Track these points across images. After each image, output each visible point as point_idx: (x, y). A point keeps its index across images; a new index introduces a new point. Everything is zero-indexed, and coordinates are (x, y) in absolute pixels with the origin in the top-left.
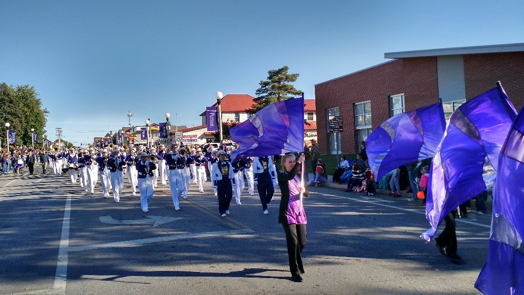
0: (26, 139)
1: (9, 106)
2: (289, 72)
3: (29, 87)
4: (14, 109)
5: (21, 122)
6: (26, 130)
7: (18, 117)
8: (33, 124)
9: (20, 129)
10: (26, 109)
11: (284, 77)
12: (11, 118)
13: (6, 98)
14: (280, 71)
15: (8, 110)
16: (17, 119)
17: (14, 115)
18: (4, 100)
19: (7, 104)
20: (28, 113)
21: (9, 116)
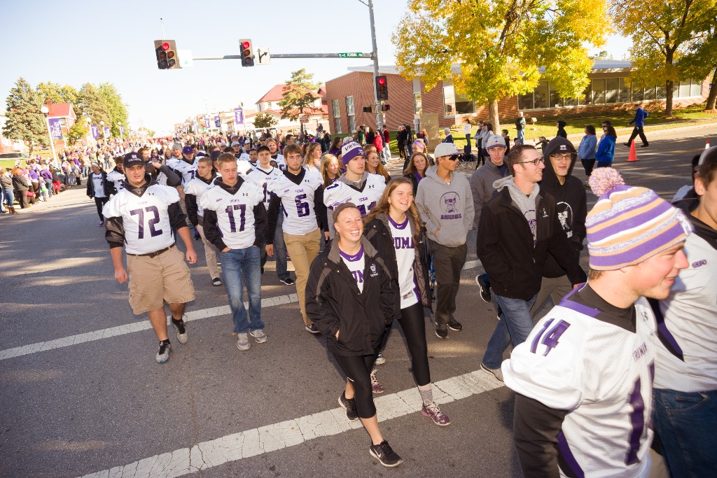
0: (114, 131)
1: (96, 104)
2: (307, 73)
3: (109, 84)
4: (101, 106)
7: (105, 112)
10: (110, 105)
11: (303, 76)
12: (100, 114)
13: (92, 96)
14: (300, 72)
15: (96, 107)
16: (105, 115)
17: (101, 111)
18: (91, 98)
19: (94, 101)
20: (112, 108)
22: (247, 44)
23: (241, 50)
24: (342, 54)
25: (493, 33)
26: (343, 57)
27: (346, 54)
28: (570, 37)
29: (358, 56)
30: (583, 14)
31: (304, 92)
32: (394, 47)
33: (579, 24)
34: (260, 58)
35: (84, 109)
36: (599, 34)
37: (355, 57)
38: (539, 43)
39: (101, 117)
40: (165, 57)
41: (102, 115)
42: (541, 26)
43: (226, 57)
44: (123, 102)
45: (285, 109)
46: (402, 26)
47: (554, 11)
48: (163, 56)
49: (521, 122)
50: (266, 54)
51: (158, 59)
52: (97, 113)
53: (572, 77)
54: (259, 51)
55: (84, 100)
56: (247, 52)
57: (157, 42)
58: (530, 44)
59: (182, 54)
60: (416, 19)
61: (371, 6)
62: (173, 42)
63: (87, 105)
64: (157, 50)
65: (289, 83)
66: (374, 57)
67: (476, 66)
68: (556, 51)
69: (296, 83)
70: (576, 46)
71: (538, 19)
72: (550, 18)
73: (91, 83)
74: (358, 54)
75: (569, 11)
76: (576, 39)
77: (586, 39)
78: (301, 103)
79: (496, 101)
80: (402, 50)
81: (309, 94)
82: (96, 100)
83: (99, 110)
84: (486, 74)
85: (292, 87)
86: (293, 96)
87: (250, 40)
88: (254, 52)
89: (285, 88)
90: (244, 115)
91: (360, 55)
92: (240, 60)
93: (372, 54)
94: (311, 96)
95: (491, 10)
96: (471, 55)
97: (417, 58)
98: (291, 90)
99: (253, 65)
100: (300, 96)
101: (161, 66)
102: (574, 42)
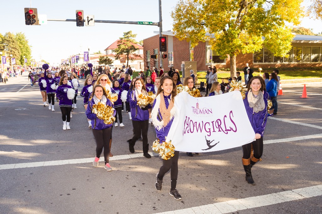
0: (22, 61)
1: (12, 44)
3: (22, 33)
4: (15, 46)
5: (19, 52)
6: (22, 56)
7: (17, 50)
8: (25, 53)
9: (18, 56)
10: (21, 45)
13: (11, 40)
14: (128, 33)
15: (12, 46)
16: (17, 51)
18: (10, 41)
19: (12, 43)
20: (22, 47)
21: (13, 49)
22: (80, 13)
23: (77, 17)
24: (140, 22)
26: (140, 24)
27: (142, 22)
28: (278, 19)
29: (150, 24)
31: (130, 44)
32: (172, 19)
33: (282, 11)
34: (88, 22)
35: (5, 47)
36: (296, 17)
37: (148, 24)
38: (258, 22)
39: (14, 52)
41: (15, 51)
43: (67, 20)
44: (29, 44)
45: (118, 54)
46: (178, 7)
47: (269, 2)
48: (29, 17)
49: (247, 69)
50: (92, 19)
51: (26, 19)
52: (13, 50)
54: (88, 17)
55: (6, 42)
56: (80, 18)
57: (25, 9)
59: (41, 17)
62: (36, 9)
63: (7, 45)
64: (26, 14)
65: (122, 39)
66: (160, 25)
70: (281, 24)
71: (259, 7)
72: (266, 6)
73: (11, 32)
74: (149, 22)
76: (281, 19)
77: (287, 20)
78: (128, 51)
80: (177, 22)
81: (133, 46)
82: (13, 42)
83: (14, 48)
85: (123, 42)
86: (123, 47)
87: (83, 11)
88: (85, 17)
89: (119, 42)
91: (151, 23)
92: (76, 22)
93: (158, 23)
94: (134, 47)
98: (122, 43)
99: (83, 25)
100: (127, 47)
101: (27, 23)
102: (280, 22)
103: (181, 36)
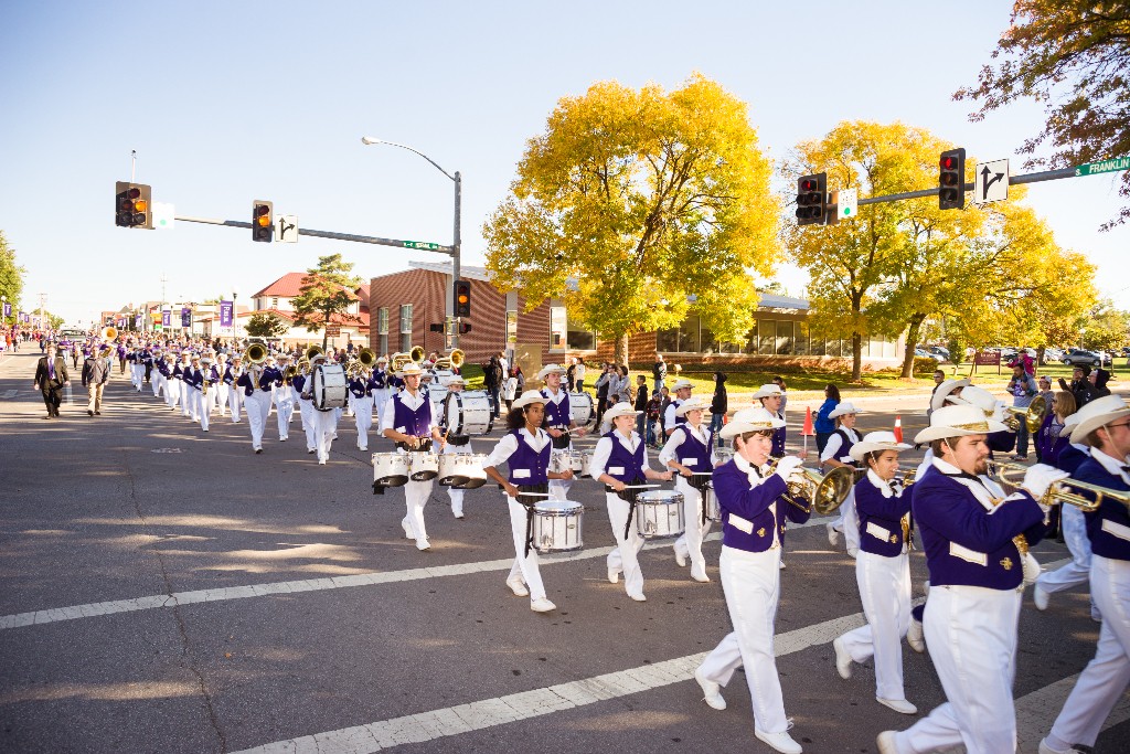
2: (343, 261)
11: (336, 266)
14: (332, 258)
22: (266, 208)
23: (255, 216)
24: (408, 242)
25: (629, 241)
27: (414, 243)
28: (731, 260)
29: (432, 248)
30: (747, 232)
31: (335, 288)
33: (741, 244)
34: (283, 231)
36: (767, 262)
37: (427, 249)
38: (690, 262)
40: (130, 207)
42: (694, 240)
43: (229, 223)
45: (301, 311)
46: (500, 214)
47: (711, 223)
48: (126, 206)
49: (661, 369)
50: (292, 226)
51: (117, 210)
53: (732, 314)
54: (282, 221)
56: (263, 221)
57: (119, 185)
58: (677, 262)
59: (160, 210)
60: (521, 206)
61: (457, 179)
62: (148, 188)
64: (118, 197)
65: (313, 273)
66: (454, 251)
67: (601, 283)
68: (712, 276)
69: (324, 274)
70: (737, 273)
71: (689, 231)
72: (705, 230)
74: (431, 245)
75: (732, 226)
76: (739, 262)
77: (750, 265)
78: (330, 306)
79: (626, 335)
80: (497, 249)
81: (343, 293)
84: (613, 297)
85: (317, 280)
86: (317, 292)
87: (271, 203)
88: (275, 217)
89: (305, 279)
90: (236, 312)
91: (434, 247)
92: (250, 231)
93: (452, 247)
94: (346, 296)
95: (628, 210)
96: (595, 266)
97: (517, 263)
98: (314, 284)
99: (269, 240)
100: (327, 295)
101: (120, 221)
102: (735, 266)
103: (505, 283)
